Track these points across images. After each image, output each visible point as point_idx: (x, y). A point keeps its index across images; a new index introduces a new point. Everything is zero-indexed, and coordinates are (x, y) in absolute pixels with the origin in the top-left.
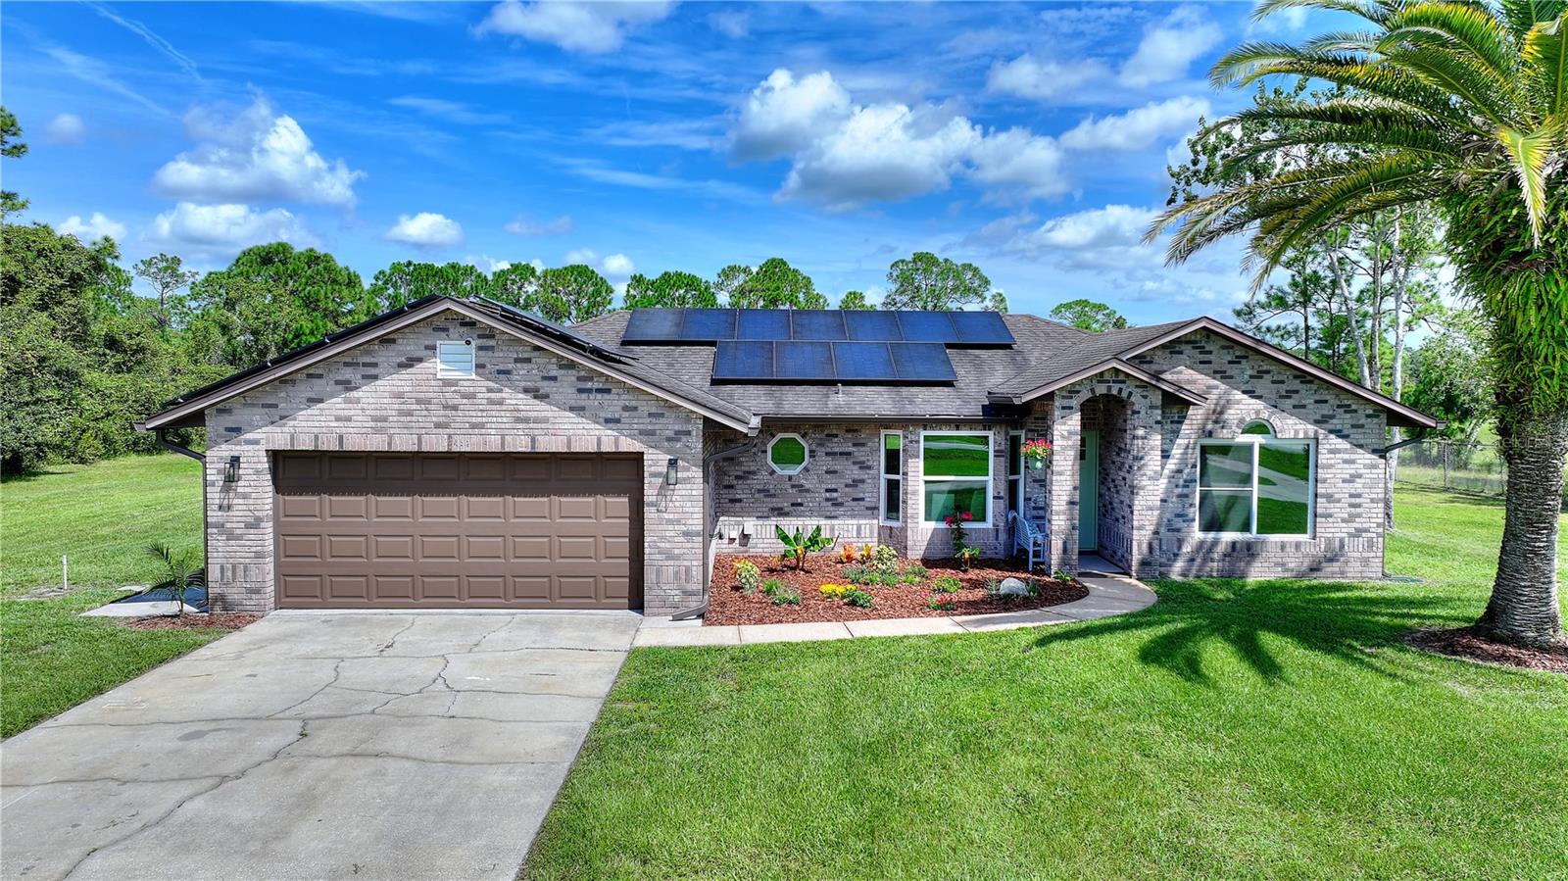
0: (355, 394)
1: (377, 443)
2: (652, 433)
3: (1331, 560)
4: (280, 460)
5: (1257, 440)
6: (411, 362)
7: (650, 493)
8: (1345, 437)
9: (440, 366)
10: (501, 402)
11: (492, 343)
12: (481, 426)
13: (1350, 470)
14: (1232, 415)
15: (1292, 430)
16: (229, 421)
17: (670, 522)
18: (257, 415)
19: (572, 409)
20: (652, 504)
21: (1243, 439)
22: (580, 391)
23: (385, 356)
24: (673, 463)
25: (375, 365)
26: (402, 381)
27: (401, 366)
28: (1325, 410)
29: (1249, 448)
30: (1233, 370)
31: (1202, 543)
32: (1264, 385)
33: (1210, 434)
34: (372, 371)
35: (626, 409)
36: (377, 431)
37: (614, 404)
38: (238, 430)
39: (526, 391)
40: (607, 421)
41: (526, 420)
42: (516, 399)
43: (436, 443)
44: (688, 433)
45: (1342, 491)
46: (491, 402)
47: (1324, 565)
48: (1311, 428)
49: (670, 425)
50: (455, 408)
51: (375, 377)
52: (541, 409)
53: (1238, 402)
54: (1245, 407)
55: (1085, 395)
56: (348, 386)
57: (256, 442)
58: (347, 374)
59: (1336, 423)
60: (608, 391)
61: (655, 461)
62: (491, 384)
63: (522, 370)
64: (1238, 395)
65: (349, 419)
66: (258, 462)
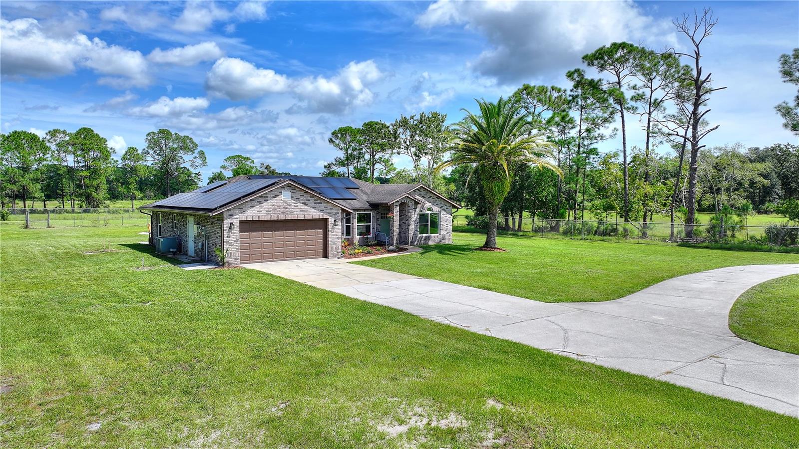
0: (263, 205)
1: (268, 218)
2: (331, 213)
4: (242, 223)
5: (430, 212)
6: (276, 196)
7: (330, 228)
8: (445, 211)
9: (283, 197)
10: (297, 206)
11: (295, 191)
12: (293, 212)
13: (446, 218)
14: (425, 206)
15: (436, 209)
16: (230, 213)
17: (334, 235)
18: (237, 211)
19: (313, 208)
20: (330, 231)
21: (427, 212)
22: (315, 203)
23: (272, 195)
24: (335, 221)
25: (267, 197)
26: (273, 201)
27: (273, 197)
28: (441, 204)
29: (428, 214)
30: (425, 196)
31: (420, 237)
32: (431, 200)
33: (422, 211)
34: (267, 199)
35: (325, 207)
36: (267, 214)
37: (322, 206)
38: (232, 215)
39: (303, 203)
40: (321, 211)
41: (303, 211)
42: (300, 205)
43: (282, 217)
44: (338, 213)
45: (445, 223)
46: (294, 206)
47: (442, 239)
48: (439, 209)
49: (334, 211)
50: (286, 208)
51: (267, 200)
52: (306, 208)
54: (428, 205)
55: (400, 202)
56: (260, 203)
57: (237, 218)
58: (260, 199)
59: (444, 208)
60: (321, 203)
61: (331, 220)
62: (295, 202)
63: (302, 198)
64: (427, 202)
65: (261, 211)
66: (236, 224)
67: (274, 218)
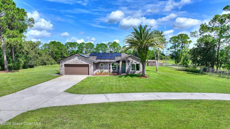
4: (65, 65)
7: (89, 67)
11: (79, 57)
12: (78, 63)
15: (138, 63)
16: (62, 62)
17: (91, 69)
22: (85, 60)
23: (72, 58)
24: (91, 65)
28: (140, 61)
30: (133, 58)
31: (131, 71)
33: (132, 63)
35: (88, 61)
36: (71, 63)
43: (75, 64)
48: (140, 63)
49: (91, 62)
50: (76, 61)
52: (82, 61)
55: (122, 60)
58: (70, 59)
62: (79, 60)
66: (63, 65)
67: (73, 64)
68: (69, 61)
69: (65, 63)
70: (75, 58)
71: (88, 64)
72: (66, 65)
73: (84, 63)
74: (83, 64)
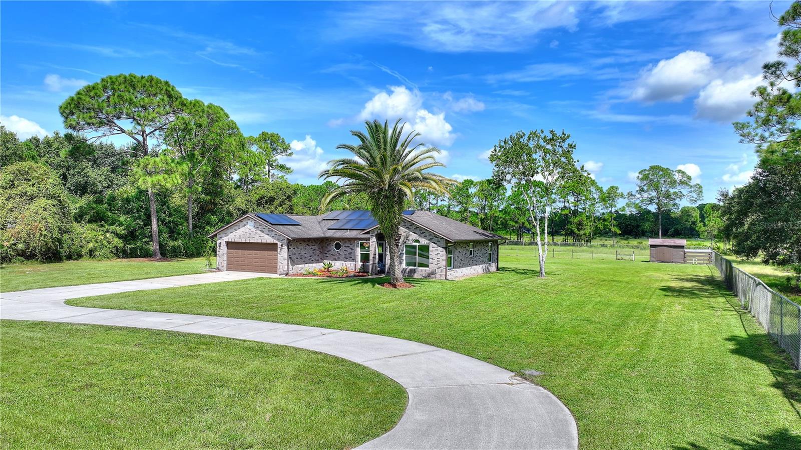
0: (236, 231)
1: (240, 240)
2: (279, 239)
3: (432, 274)
4: (228, 243)
5: (417, 244)
6: (244, 225)
7: (278, 251)
8: (436, 244)
11: (256, 222)
12: (254, 237)
13: (437, 252)
14: (410, 238)
15: (424, 241)
17: (281, 257)
18: (224, 235)
19: (267, 235)
20: (279, 253)
21: (414, 244)
22: (269, 231)
23: (241, 224)
24: (282, 246)
26: (243, 229)
28: (431, 237)
29: (415, 246)
30: (410, 227)
32: (417, 232)
36: (240, 238)
37: (273, 234)
39: (261, 231)
40: (272, 237)
41: (260, 237)
42: (259, 232)
43: (248, 241)
44: (284, 240)
45: (435, 257)
46: (256, 233)
47: (431, 275)
48: (428, 241)
49: (281, 238)
50: (251, 234)
51: (239, 228)
52: (262, 234)
53: (412, 235)
58: (236, 228)
59: (433, 240)
61: (279, 244)
62: (256, 230)
63: (260, 227)
64: (411, 233)
65: (236, 236)
66: (224, 244)
67: (243, 241)
68: (234, 233)
69: (226, 239)
70: (248, 226)
71: (276, 242)
72: (230, 245)
73: (267, 239)
74: (264, 241)
